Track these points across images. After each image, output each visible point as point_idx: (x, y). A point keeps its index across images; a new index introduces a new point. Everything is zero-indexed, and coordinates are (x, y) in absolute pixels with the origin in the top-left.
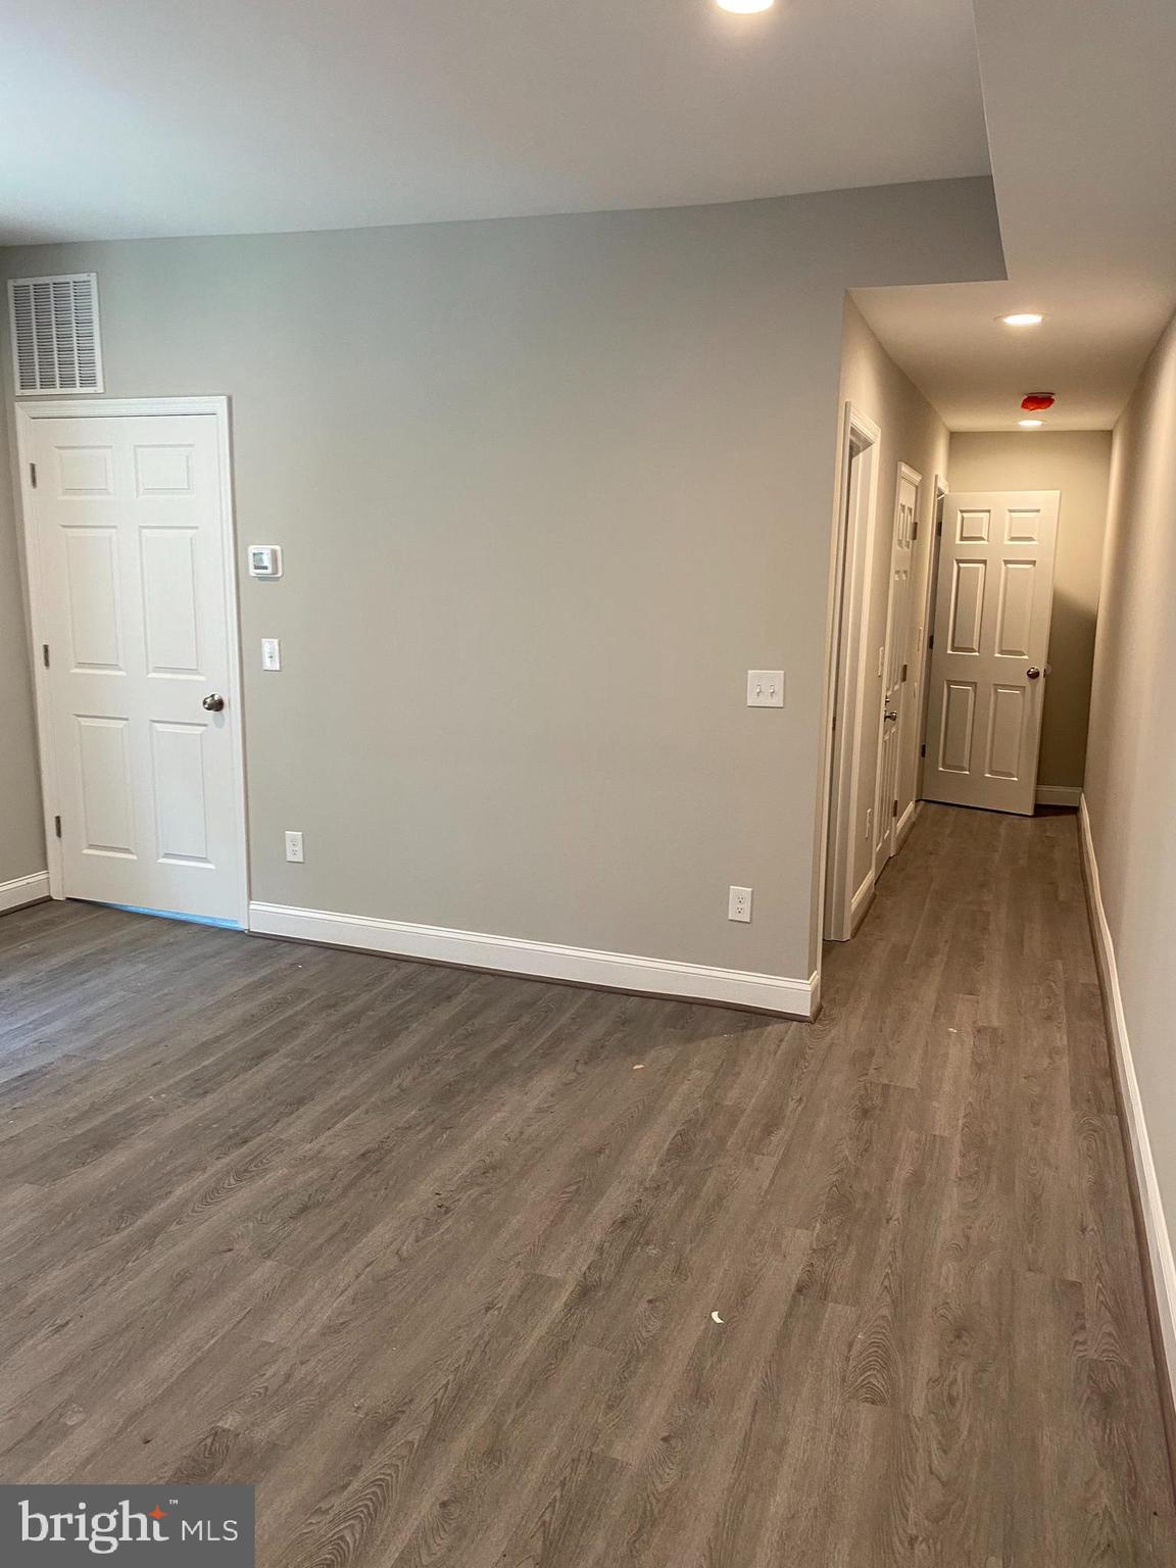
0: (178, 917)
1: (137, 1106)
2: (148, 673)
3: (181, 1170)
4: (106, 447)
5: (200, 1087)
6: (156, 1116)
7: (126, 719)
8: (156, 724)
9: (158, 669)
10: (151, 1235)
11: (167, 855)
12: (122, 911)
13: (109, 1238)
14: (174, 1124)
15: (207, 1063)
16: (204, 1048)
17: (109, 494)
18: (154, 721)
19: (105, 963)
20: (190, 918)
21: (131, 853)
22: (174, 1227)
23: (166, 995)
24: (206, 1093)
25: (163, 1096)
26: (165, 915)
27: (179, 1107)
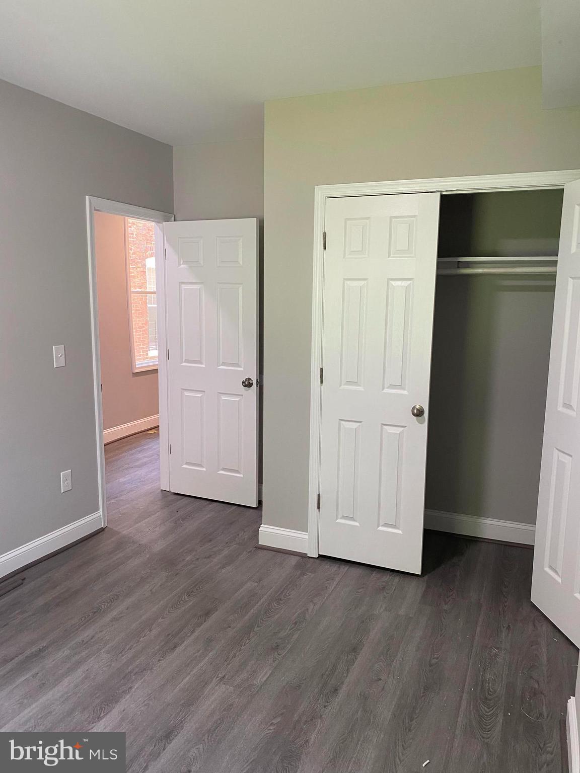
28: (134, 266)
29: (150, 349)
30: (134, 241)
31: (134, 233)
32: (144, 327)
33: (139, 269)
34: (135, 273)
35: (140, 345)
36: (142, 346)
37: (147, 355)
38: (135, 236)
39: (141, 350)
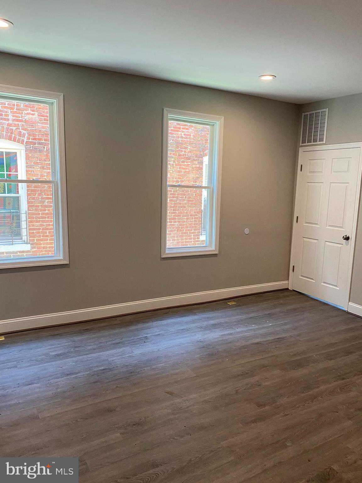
0: (325, 302)
1: (310, 357)
2: (326, 227)
3: (322, 381)
4: (323, 159)
5: (329, 357)
6: (316, 362)
7: (318, 240)
8: (326, 242)
9: (330, 226)
10: (313, 398)
11: (324, 283)
12: (309, 297)
13: (301, 394)
14: (321, 366)
15: (331, 350)
16: (331, 345)
17: (323, 173)
18: (326, 241)
19: (303, 311)
20: (329, 303)
21: (314, 280)
22: (320, 398)
23: (320, 325)
24: (331, 359)
25: (318, 356)
26: (322, 301)
27: (323, 361)
28: (189, 163)
29: (202, 234)
30: (190, 141)
31: (192, 135)
32: (197, 215)
33: (194, 166)
34: (190, 169)
35: (191, 230)
36: (193, 231)
37: (199, 238)
38: (192, 137)
39: (192, 234)
